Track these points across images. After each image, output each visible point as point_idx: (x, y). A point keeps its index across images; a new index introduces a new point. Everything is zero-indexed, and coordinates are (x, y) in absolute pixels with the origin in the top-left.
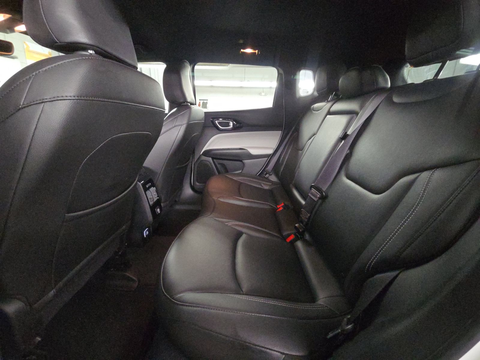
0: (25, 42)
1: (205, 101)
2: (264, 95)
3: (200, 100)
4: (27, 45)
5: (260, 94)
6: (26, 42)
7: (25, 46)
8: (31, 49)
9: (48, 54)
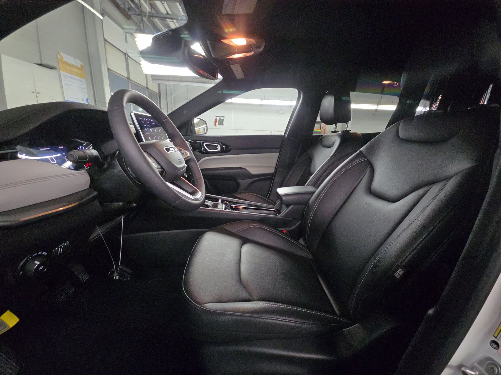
0: (58, 52)
1: (222, 118)
2: (282, 113)
3: (216, 116)
4: (60, 55)
5: (278, 112)
6: (60, 52)
7: (59, 57)
8: (65, 60)
9: (80, 66)
